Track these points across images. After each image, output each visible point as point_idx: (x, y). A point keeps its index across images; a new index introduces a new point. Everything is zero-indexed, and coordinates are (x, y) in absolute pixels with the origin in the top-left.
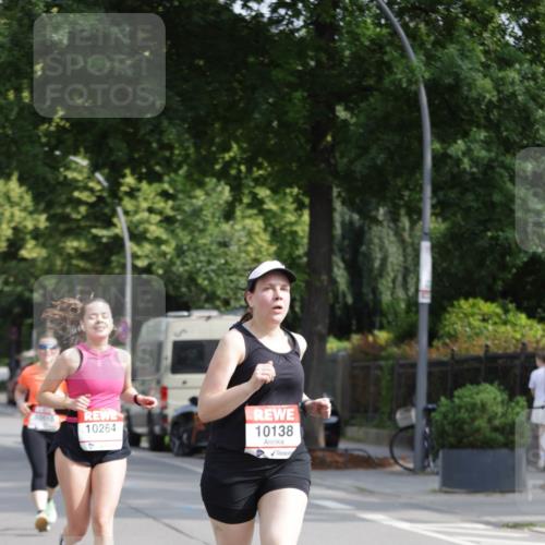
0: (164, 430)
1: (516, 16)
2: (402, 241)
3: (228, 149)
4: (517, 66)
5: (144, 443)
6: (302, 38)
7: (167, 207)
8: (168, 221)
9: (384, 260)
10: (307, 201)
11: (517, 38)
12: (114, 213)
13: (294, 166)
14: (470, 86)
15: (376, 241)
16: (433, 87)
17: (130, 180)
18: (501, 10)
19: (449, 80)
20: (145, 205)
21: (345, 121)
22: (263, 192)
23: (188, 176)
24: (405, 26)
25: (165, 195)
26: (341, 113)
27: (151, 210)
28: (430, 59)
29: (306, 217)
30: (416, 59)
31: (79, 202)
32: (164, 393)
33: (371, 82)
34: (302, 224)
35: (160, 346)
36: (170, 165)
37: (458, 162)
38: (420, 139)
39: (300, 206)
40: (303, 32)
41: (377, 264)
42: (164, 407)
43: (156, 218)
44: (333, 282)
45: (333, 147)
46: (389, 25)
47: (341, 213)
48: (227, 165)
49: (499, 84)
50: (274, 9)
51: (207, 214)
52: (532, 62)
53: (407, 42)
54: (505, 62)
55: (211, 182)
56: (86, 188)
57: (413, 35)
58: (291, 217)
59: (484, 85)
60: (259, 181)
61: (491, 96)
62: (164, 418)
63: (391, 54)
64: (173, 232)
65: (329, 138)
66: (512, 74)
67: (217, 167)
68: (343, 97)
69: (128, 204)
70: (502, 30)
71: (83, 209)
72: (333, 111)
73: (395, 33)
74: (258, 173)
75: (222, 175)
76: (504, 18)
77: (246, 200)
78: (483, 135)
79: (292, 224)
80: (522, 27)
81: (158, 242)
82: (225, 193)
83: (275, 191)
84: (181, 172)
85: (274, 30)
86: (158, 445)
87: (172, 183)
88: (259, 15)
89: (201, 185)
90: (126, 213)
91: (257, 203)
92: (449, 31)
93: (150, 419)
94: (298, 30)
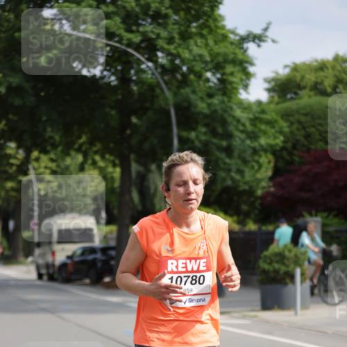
0: (54, 272)
1: (214, 74)
3: (80, 137)
4: (216, 97)
5: (45, 277)
6: (115, 86)
7: (53, 165)
8: (53, 172)
9: (156, 189)
10: (117, 162)
11: (215, 84)
12: (28, 169)
13: (112, 145)
14: (196, 107)
15: (152, 181)
16: (178, 108)
17: (35, 154)
18: (207, 71)
19: (185, 105)
20: (43, 165)
21: (135, 124)
22: (97, 158)
23: (62, 151)
24: (163, 79)
25: (52, 160)
26: (134, 120)
27: (46, 168)
28: (175, 94)
29: (118, 170)
30: (168, 94)
31: (12, 165)
32: (53, 254)
33: (148, 105)
34: (117, 172)
36: (54, 146)
37: (193, 142)
38: (171, 131)
39: (114, 165)
40: (114, 83)
41: (152, 191)
42: (54, 260)
43: (48, 171)
44: (132, 200)
45: (130, 136)
46: (156, 78)
47: (135, 167)
48: (81, 146)
49: (209, 105)
51: (72, 168)
52: (224, 94)
53: (164, 86)
54: (210, 96)
55: (73, 153)
56: (15, 158)
57: (166, 83)
58: (110, 169)
59: (202, 106)
60: (96, 152)
61: (206, 111)
62: (53, 265)
63: (158, 91)
65: (128, 132)
66: (215, 101)
67: (76, 146)
68: (135, 113)
69: (35, 164)
70: (208, 80)
71: (14, 168)
72: (130, 119)
73: (158, 84)
74: (95, 149)
75: (79, 150)
76: (209, 75)
77: (90, 161)
78: (203, 130)
79: (111, 173)
80: (218, 79)
82: (80, 158)
83: (103, 157)
84: (60, 148)
85: (101, 82)
86: (51, 278)
87: (56, 154)
88: (95, 76)
89: (68, 154)
90: (35, 169)
91: (94, 163)
92: (184, 82)
93: (48, 266)
94: (112, 81)
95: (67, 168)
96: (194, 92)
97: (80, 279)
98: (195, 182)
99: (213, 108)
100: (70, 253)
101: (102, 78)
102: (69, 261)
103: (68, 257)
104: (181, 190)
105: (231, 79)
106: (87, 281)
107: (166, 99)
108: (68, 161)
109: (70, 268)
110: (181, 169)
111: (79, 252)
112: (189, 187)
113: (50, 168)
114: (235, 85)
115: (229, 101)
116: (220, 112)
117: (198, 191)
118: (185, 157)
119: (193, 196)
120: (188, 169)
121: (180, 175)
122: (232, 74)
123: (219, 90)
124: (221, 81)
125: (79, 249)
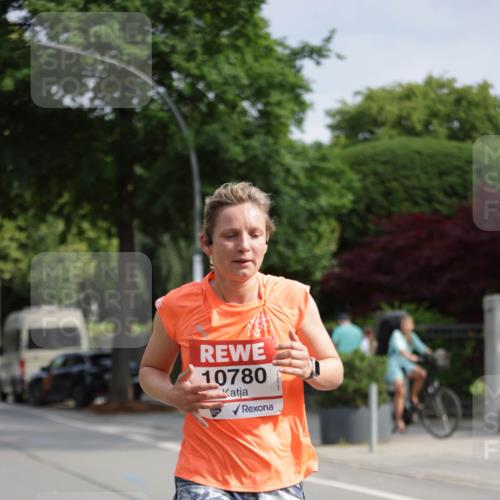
0: (23, 391)
1: (253, 104)
2: (181, 257)
3: (60, 195)
4: (256, 137)
5: (10, 398)
6: (111, 121)
7: (22, 236)
8: (23, 247)
9: (169, 271)
10: (114, 230)
11: (256, 119)
13: (106, 207)
14: (227, 151)
15: (163, 258)
16: (201, 153)
18: (243, 99)
19: (211, 148)
20: (7, 235)
21: (140, 178)
22: (86, 225)
23: (36, 216)
24: (180, 111)
25: (20, 229)
26: (139, 170)
27: (12, 239)
28: (198, 133)
29: (115, 242)
30: (188, 133)
32: (22, 364)
33: (158, 148)
34: (113, 246)
35: (18, 333)
36: (24, 209)
38: (191, 186)
39: (110, 236)
40: (110, 117)
41: (164, 273)
42: (23, 374)
43: (14, 245)
45: (132, 193)
46: (170, 110)
47: (139, 238)
48: (62, 207)
49: (246, 149)
51: (49, 241)
52: (268, 133)
53: (181, 121)
54: (248, 135)
55: (50, 218)
57: (185, 117)
58: (104, 242)
59: (236, 152)
60: (84, 217)
61: (241, 158)
62: (22, 381)
63: (173, 128)
64: (26, 253)
65: (130, 188)
66: (255, 142)
67: (55, 208)
68: (139, 159)
70: (244, 113)
73: (173, 117)
74: (82, 212)
75: (59, 214)
76: (246, 104)
80: (260, 111)
81: (16, 261)
82: (60, 226)
83: (94, 224)
84: (31, 212)
85: (91, 116)
86: (19, 399)
87: (26, 220)
89: (43, 220)
91: (81, 233)
92: (211, 115)
93: (14, 382)
94: (106, 115)
95: (42, 240)
96: (224, 130)
97: (62, 401)
98: (253, 233)
99: (251, 153)
100: (45, 364)
101: (92, 110)
102: (44, 375)
103: (44, 369)
104: (230, 244)
105: (278, 111)
106: (71, 403)
107: (184, 140)
108: (43, 230)
109: (47, 385)
110: (231, 211)
111: (59, 362)
112: (242, 241)
113: (17, 240)
114: (283, 120)
115: (275, 143)
116: (262, 158)
117: (256, 247)
118: (240, 193)
119: (249, 255)
120: (243, 211)
121: (229, 220)
122: (279, 104)
123: (260, 126)
124: (264, 114)
125: (59, 357)
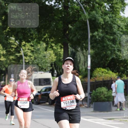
1: (108, 4)
2: (84, 55)
3: (45, 35)
6: (61, 10)
7: (32, 48)
8: (32, 52)
9: (80, 60)
10: (62, 46)
11: (108, 9)
12: (20, 50)
14: (98, 20)
15: (78, 55)
16: (90, 20)
18: (105, 2)
19: (93, 19)
20: (27, 48)
21: (71, 28)
22: (53, 45)
23: (37, 41)
25: (32, 46)
26: (70, 26)
28: (89, 14)
29: (63, 50)
30: (86, 14)
34: (62, 52)
36: (33, 39)
39: (61, 48)
41: (78, 60)
43: (29, 51)
45: (68, 34)
46: (80, 6)
48: (45, 39)
49: (104, 20)
50: (55, 3)
51: (41, 50)
53: (84, 10)
54: (106, 14)
55: (41, 42)
56: (14, 45)
57: (85, 8)
58: (59, 50)
60: (52, 42)
61: (103, 23)
64: (33, 54)
65: (67, 32)
66: (107, 18)
67: (43, 39)
68: (70, 23)
69: (23, 48)
70: (105, 7)
71: (14, 49)
73: (81, 8)
74: (52, 40)
75: (44, 41)
77: (49, 46)
78: (101, 31)
79: (60, 52)
81: (30, 56)
82: (45, 45)
83: (56, 44)
85: (55, 8)
87: (33, 43)
88: (52, 5)
89: (39, 43)
90: (23, 50)
91: (52, 47)
94: (60, 8)
95: (39, 49)
100: (39, 90)
101: (55, 6)
102: (39, 94)
103: (39, 92)
105: (116, 6)
109: (40, 97)
111: (44, 90)
113: (31, 50)
114: (118, 9)
115: (115, 17)
122: (117, 3)
125: (44, 88)
